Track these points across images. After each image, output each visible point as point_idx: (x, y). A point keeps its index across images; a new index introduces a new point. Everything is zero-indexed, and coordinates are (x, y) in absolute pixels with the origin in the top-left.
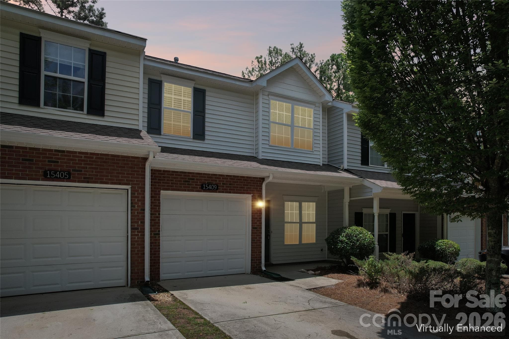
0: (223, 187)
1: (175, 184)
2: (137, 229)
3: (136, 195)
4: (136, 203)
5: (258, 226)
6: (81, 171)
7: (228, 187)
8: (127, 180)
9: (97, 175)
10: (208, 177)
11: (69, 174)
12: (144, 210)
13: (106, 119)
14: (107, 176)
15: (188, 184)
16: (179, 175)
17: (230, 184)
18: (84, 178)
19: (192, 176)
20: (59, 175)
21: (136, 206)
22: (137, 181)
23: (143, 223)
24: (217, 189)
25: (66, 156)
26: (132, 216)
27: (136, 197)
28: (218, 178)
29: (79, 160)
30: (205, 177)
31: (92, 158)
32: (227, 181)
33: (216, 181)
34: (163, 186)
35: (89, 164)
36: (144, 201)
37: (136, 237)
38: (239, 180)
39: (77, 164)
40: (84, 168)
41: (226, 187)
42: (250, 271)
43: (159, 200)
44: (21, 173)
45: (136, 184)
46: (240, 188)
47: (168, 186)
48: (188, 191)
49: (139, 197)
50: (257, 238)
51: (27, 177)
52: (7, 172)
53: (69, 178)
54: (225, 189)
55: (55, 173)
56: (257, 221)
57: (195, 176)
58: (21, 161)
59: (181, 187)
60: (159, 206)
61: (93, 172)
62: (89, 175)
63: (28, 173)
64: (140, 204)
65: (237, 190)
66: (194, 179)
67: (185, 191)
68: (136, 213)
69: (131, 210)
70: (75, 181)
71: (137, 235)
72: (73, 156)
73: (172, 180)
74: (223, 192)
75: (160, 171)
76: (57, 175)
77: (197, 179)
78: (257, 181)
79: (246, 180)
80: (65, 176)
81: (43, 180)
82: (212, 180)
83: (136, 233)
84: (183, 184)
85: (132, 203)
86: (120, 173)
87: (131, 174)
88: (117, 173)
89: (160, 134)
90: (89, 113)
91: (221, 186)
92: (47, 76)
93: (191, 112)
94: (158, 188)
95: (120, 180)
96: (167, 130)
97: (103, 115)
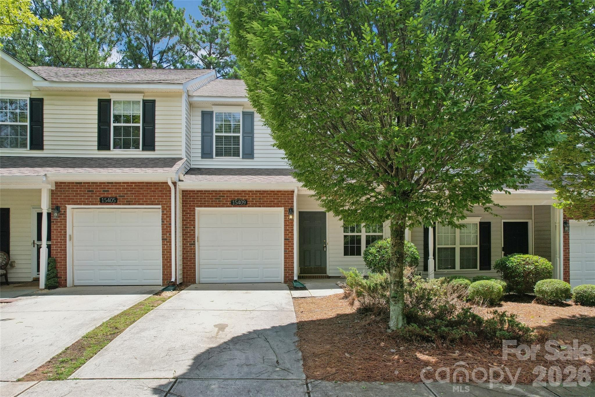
0: (253, 201)
1: (207, 201)
2: (166, 239)
3: (165, 212)
4: (165, 219)
5: (290, 237)
6: (124, 196)
7: (258, 201)
8: (158, 201)
9: (135, 199)
10: (237, 194)
11: (116, 199)
12: (171, 224)
13: (156, 152)
14: (143, 199)
15: (219, 201)
16: (211, 194)
17: (260, 199)
18: (127, 201)
19: (223, 194)
20: (110, 200)
22: (165, 201)
23: (171, 234)
24: (246, 204)
25: (114, 186)
27: (165, 214)
28: (247, 194)
29: (123, 189)
30: (234, 194)
31: (132, 186)
32: (256, 197)
33: (245, 196)
34: (196, 204)
35: (130, 191)
36: (171, 217)
37: (165, 246)
38: (269, 194)
39: (121, 191)
40: (126, 194)
41: (256, 201)
42: (283, 281)
44: (86, 200)
45: (165, 204)
46: (270, 201)
47: (200, 204)
48: (219, 207)
50: (289, 249)
51: (90, 203)
52: (79, 201)
53: (116, 202)
54: (255, 204)
55: (107, 199)
56: (289, 232)
57: (225, 194)
58: (86, 192)
59: (213, 204)
61: (133, 196)
62: (130, 199)
63: (90, 200)
64: (168, 220)
65: (267, 204)
66: (224, 196)
67: (217, 207)
68: (165, 227)
69: (162, 225)
70: (120, 204)
72: (119, 186)
73: (204, 199)
74: (253, 207)
75: (194, 191)
77: (227, 196)
78: (288, 194)
79: (276, 194)
80: (114, 201)
81: (100, 205)
82: (241, 196)
84: (215, 201)
85: (162, 219)
86: (153, 196)
87: (161, 196)
88: (150, 196)
89: (212, 158)
90: (143, 150)
91: (250, 201)
92: (114, 127)
93: (241, 135)
94: (192, 206)
95: (153, 201)
96: (219, 154)
97: (154, 150)
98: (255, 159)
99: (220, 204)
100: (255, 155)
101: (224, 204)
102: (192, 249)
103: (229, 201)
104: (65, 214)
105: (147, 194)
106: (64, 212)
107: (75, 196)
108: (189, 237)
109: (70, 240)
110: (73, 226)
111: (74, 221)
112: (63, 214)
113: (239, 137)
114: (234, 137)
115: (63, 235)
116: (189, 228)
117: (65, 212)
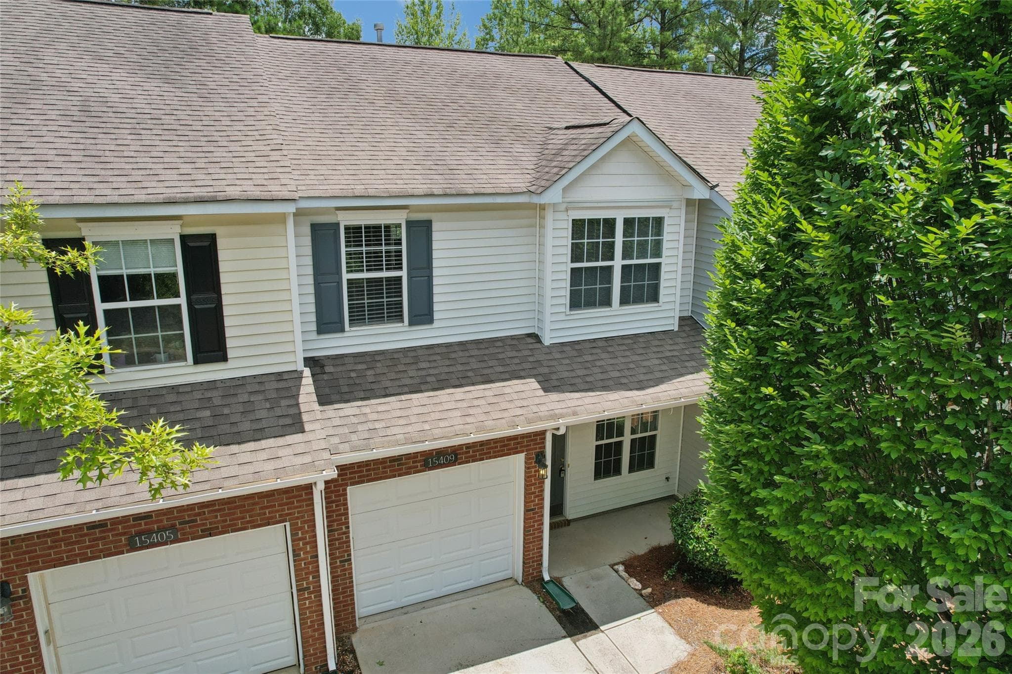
0: (468, 452)
1: (374, 469)
2: (308, 588)
3: (300, 535)
4: (301, 549)
5: (537, 504)
6: (194, 521)
7: (477, 451)
8: (281, 515)
9: (225, 521)
11: (174, 531)
12: (317, 556)
14: (243, 518)
15: (398, 464)
17: (481, 445)
18: (203, 531)
20: (157, 538)
21: (302, 553)
22: (298, 512)
23: (317, 577)
26: (296, 571)
27: (300, 539)
34: (350, 479)
35: (207, 506)
36: (316, 541)
37: (307, 602)
39: (185, 511)
40: (199, 514)
41: (474, 451)
42: (519, 576)
43: (346, 504)
44: (89, 551)
45: (298, 518)
46: (501, 446)
47: (359, 477)
48: (400, 475)
49: (305, 538)
50: (534, 526)
51: (102, 554)
52: (64, 555)
53: (176, 537)
54: (472, 456)
55: (149, 537)
56: (535, 495)
58: (85, 531)
60: (346, 514)
61: (216, 517)
62: (211, 523)
63: (101, 547)
64: (308, 549)
65: (494, 452)
68: (303, 565)
69: (295, 561)
70: (186, 540)
71: (310, 598)
74: (467, 462)
76: (154, 539)
80: (168, 537)
81: (129, 552)
83: (306, 596)
84: (389, 466)
85: (294, 551)
86: (267, 507)
87: (287, 504)
88: (261, 508)
89: (342, 330)
90: (196, 362)
91: (463, 454)
92: (107, 312)
93: (404, 273)
94: (341, 485)
95: (269, 518)
96: (357, 318)
97: (224, 359)
98: (436, 324)
99: (401, 469)
100: (436, 316)
101: (410, 468)
102: (345, 570)
103: (419, 462)
104: (26, 596)
105: (254, 504)
106: (24, 591)
107: (50, 548)
108: (338, 549)
109: (49, 642)
110: (48, 604)
111: (49, 592)
112: (20, 598)
113: (399, 279)
114: (388, 279)
115: (29, 644)
116: (336, 530)
117: (26, 590)
